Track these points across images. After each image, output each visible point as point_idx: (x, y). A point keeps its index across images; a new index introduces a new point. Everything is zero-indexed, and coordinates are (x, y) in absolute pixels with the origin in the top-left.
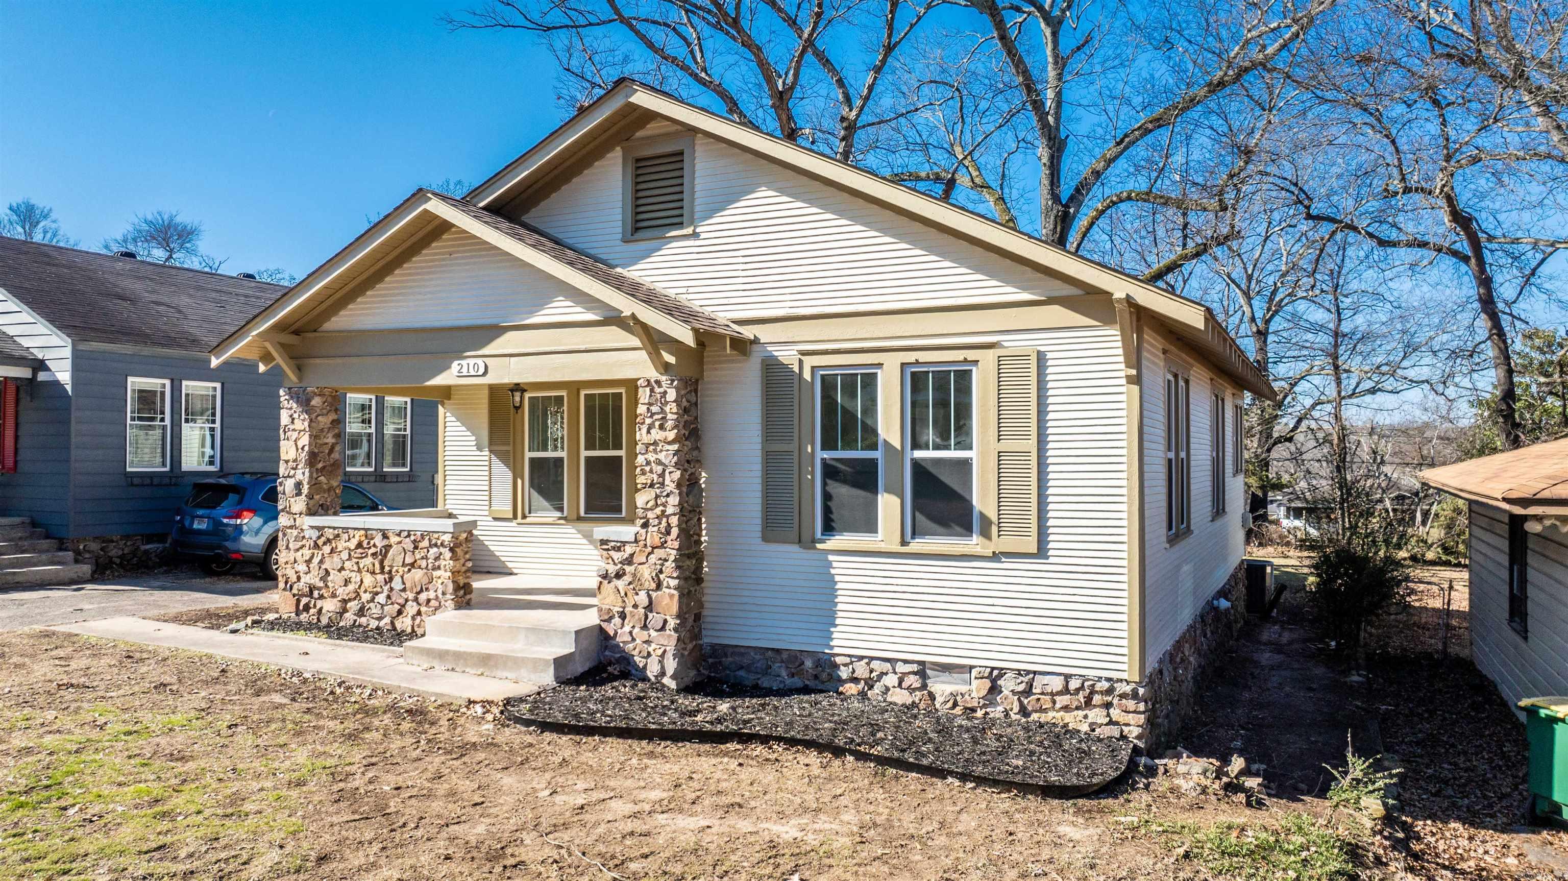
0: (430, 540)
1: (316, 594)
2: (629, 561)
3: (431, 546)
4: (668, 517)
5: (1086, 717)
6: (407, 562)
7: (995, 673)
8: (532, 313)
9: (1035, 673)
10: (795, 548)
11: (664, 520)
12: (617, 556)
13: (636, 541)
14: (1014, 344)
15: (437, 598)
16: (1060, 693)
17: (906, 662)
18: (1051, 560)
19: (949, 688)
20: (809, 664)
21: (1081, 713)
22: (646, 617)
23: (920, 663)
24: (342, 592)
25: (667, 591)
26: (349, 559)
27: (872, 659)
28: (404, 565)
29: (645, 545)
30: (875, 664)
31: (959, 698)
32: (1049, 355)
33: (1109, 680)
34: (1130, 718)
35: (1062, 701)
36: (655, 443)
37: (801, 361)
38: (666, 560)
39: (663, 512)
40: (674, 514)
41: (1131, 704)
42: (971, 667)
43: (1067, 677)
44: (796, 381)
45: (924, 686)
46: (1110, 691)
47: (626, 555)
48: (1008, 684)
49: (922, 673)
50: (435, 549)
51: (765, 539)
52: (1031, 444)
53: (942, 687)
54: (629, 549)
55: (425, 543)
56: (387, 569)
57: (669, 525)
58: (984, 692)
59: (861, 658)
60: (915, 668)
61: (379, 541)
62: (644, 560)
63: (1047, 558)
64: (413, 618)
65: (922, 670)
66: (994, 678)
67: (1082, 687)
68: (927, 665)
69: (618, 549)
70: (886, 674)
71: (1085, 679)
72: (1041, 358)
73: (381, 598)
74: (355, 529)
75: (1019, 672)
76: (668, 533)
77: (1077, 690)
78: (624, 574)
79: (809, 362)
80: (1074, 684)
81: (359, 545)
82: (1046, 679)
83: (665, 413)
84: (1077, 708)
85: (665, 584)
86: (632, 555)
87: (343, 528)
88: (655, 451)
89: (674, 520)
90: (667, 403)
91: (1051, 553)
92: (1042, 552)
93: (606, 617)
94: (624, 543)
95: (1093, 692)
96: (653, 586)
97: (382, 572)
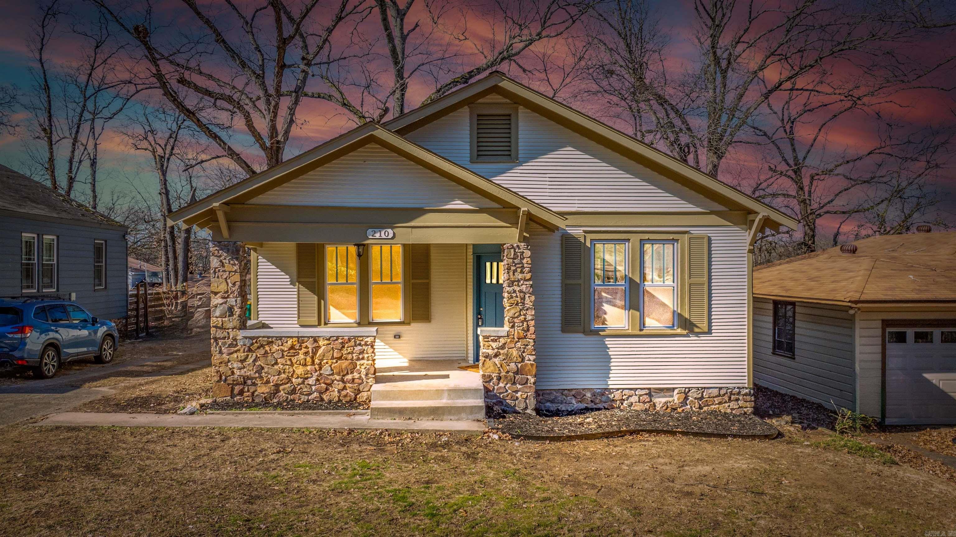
0: (355, 342)
1: (249, 382)
2: (503, 347)
3: (355, 345)
4: (527, 321)
5: (729, 406)
6: (335, 355)
7: (687, 390)
8: (447, 203)
9: (705, 388)
10: (581, 335)
11: (525, 323)
12: (494, 345)
13: (508, 336)
14: (695, 231)
15: (360, 378)
16: (716, 397)
17: (641, 389)
18: (713, 335)
19: (664, 400)
20: (589, 395)
21: (727, 405)
22: (515, 378)
23: (649, 389)
24: (274, 379)
25: (529, 362)
26: (283, 357)
27: (624, 389)
28: (333, 358)
29: (514, 338)
30: (626, 392)
31: (668, 404)
32: (713, 238)
33: (738, 388)
34: (748, 404)
35: (717, 400)
36: (519, 281)
37: (585, 236)
38: (527, 345)
39: (525, 319)
40: (532, 320)
41: (748, 398)
42: (674, 389)
43: (720, 388)
44: (582, 247)
45: (651, 401)
46: (739, 393)
47: (501, 344)
48: (692, 395)
49: (650, 395)
50: (360, 348)
51: (564, 330)
52: (706, 279)
53: (660, 401)
54: (502, 341)
55: (352, 343)
56: (317, 361)
57: (528, 325)
58: (681, 400)
59: (618, 389)
60: (647, 391)
61: (310, 344)
62: (513, 346)
63: (711, 334)
64: (339, 391)
65: (650, 393)
66: (686, 393)
67: (727, 393)
68: (652, 390)
69: (495, 341)
70: (631, 396)
71: (728, 388)
72: (709, 239)
73: (311, 381)
74: (288, 337)
75: (698, 388)
76: (528, 330)
77: (724, 395)
78: (500, 354)
79: (589, 237)
80: (722, 392)
81: (292, 347)
82: (710, 391)
83: (523, 263)
84: (726, 402)
85: (527, 358)
86: (505, 344)
87: (277, 337)
88: (518, 286)
89: (532, 323)
90: (524, 258)
91: (713, 331)
92: (709, 332)
93: (488, 380)
94: (500, 337)
95: (731, 393)
96: (520, 360)
97: (313, 363)
